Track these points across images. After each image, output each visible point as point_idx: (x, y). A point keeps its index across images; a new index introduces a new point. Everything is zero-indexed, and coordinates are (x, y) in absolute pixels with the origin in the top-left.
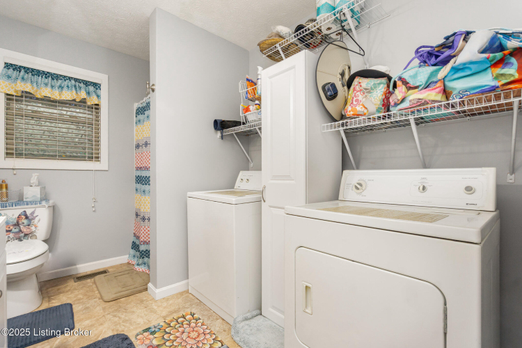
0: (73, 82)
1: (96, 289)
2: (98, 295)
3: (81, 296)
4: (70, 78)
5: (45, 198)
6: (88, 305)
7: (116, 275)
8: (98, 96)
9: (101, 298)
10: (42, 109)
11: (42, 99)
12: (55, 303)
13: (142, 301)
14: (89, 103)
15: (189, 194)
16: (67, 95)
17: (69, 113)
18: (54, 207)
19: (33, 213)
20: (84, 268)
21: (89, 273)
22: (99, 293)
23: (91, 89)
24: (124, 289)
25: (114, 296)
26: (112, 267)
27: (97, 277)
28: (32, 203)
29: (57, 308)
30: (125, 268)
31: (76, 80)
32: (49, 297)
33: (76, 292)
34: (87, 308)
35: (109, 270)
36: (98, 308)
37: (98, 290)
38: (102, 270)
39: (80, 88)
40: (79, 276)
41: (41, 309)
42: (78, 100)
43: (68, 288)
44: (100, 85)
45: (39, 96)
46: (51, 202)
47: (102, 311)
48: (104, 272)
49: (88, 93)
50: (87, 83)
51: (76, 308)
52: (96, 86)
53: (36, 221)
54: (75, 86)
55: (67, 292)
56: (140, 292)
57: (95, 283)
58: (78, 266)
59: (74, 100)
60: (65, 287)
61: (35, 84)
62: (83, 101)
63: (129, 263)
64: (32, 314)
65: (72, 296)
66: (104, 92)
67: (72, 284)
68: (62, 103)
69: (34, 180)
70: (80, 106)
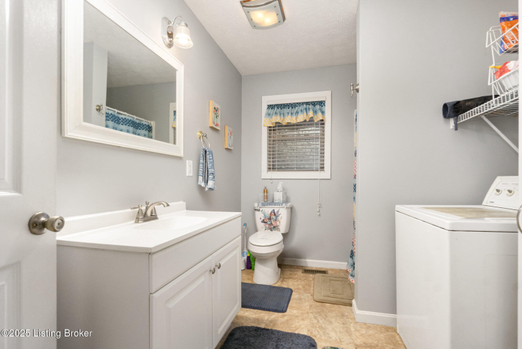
0: (305, 105)
1: (312, 285)
2: (312, 292)
3: (301, 287)
4: (303, 103)
5: (286, 200)
6: (302, 297)
7: (332, 278)
8: (323, 113)
9: (312, 295)
10: (288, 133)
11: (285, 126)
12: (285, 285)
13: (343, 315)
14: (316, 121)
15: (398, 207)
16: (301, 118)
17: (304, 132)
18: (291, 208)
19: (278, 212)
20: (312, 263)
21: (314, 269)
22: (313, 290)
23: (318, 107)
24: (332, 295)
25: (322, 298)
26: (332, 270)
27: (317, 275)
28: (278, 204)
29: (284, 289)
30: (342, 274)
31: (307, 103)
32: (284, 278)
33: (299, 282)
34: (300, 299)
35: (329, 272)
36: (307, 303)
37: (314, 287)
38: (323, 270)
39: (309, 109)
40: (307, 268)
41: (276, 285)
42: (308, 120)
43: (296, 276)
44: (324, 101)
45: (284, 124)
46: (289, 205)
47: (308, 307)
48: (324, 272)
49: (315, 112)
50: (314, 104)
51: (294, 295)
52: (322, 103)
53: (280, 217)
54: (306, 109)
55: (295, 279)
56: (345, 304)
57: (314, 279)
58: (308, 260)
59: (305, 121)
60: (295, 274)
61: (282, 116)
62: (312, 120)
63: (347, 271)
64: (271, 287)
65: (296, 283)
66: (327, 108)
67: (300, 273)
68: (297, 125)
69: (280, 187)
70: (311, 125)
